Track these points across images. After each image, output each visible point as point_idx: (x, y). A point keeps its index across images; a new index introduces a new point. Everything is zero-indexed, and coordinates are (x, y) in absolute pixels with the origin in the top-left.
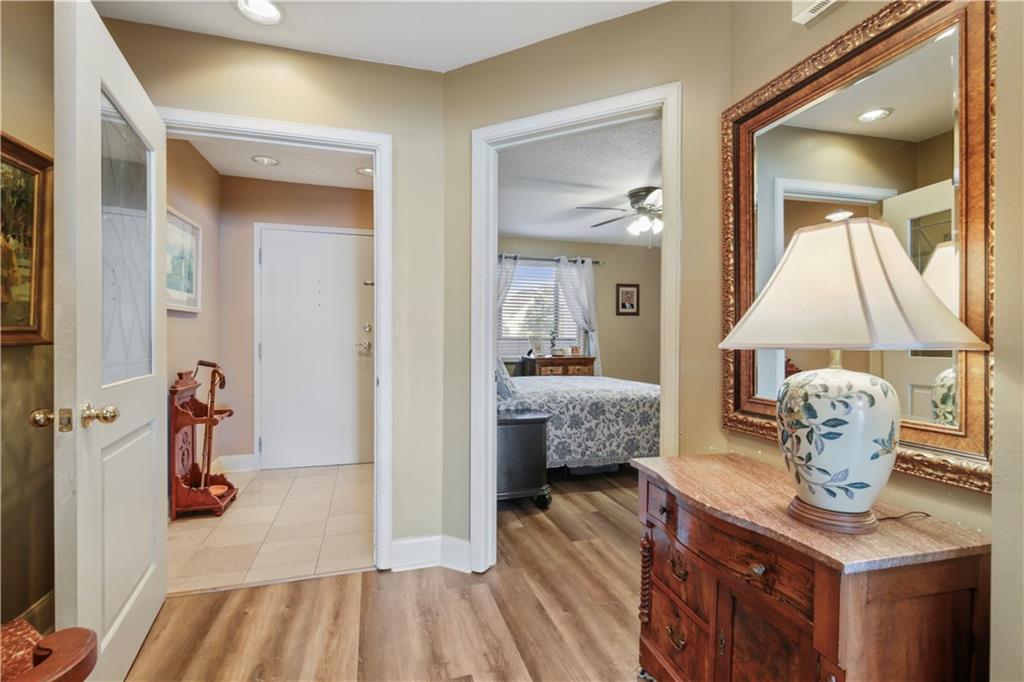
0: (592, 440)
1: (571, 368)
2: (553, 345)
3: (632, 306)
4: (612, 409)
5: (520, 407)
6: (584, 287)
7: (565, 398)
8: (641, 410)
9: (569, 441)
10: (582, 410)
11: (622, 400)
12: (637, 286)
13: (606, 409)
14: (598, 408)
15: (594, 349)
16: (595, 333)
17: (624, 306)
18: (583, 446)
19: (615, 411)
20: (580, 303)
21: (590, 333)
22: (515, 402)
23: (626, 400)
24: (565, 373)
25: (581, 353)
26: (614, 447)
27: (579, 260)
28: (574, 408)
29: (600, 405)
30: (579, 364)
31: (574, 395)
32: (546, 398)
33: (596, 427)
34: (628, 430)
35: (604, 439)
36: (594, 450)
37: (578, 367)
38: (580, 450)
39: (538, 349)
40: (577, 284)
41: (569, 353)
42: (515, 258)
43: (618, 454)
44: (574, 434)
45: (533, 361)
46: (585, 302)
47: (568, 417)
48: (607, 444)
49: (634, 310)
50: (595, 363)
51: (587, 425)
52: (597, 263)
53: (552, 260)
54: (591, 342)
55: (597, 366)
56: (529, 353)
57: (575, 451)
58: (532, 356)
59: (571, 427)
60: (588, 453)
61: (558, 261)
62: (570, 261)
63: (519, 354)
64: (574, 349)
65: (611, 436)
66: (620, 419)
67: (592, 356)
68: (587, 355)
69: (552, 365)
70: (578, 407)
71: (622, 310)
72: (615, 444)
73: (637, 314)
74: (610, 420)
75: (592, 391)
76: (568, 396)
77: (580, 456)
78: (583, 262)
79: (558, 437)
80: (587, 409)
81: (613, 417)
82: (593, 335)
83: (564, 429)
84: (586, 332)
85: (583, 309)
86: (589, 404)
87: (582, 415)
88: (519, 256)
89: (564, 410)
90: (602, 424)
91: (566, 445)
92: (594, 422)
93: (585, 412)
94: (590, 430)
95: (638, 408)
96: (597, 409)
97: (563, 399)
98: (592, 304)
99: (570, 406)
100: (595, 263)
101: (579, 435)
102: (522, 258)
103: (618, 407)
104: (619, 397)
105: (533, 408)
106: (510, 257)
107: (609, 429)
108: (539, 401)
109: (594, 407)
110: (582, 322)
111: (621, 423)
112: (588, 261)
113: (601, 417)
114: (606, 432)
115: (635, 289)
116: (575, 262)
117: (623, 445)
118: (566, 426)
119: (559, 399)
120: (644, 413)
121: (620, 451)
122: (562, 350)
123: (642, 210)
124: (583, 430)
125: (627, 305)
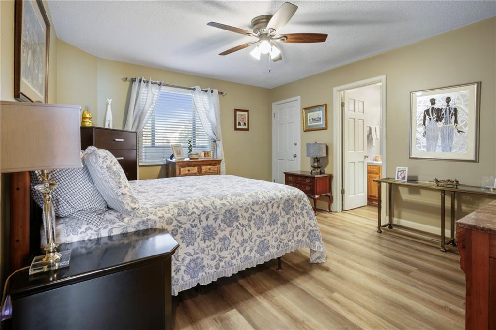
0: (226, 249)
1: (204, 168)
2: (191, 151)
3: (245, 124)
4: (245, 214)
5: (142, 228)
6: (213, 109)
7: (197, 208)
8: (270, 211)
9: (201, 255)
10: (216, 219)
11: (254, 204)
12: (247, 111)
13: (239, 214)
14: (231, 214)
15: (220, 154)
16: (221, 141)
17: (239, 124)
18: (218, 257)
19: (247, 215)
20: (210, 121)
21: (217, 142)
22: (135, 222)
23: (257, 203)
24: (200, 173)
25: (211, 158)
26: (247, 252)
27: (209, 90)
28: (207, 218)
29: (233, 211)
30: (210, 165)
31: (207, 203)
32: (176, 211)
33: (230, 235)
34: (260, 232)
35: (238, 245)
36: (228, 259)
37: (209, 167)
38: (213, 263)
39: (179, 154)
40: (208, 108)
41: (202, 158)
42: (160, 84)
43: (251, 257)
44: (208, 247)
45: (174, 163)
46: (214, 120)
47: (201, 230)
48: (241, 250)
49: (246, 127)
50: (221, 163)
51: (221, 234)
52: (222, 93)
53: (190, 89)
54: (218, 148)
55: (223, 166)
56: (172, 157)
57: (209, 266)
58: (174, 160)
59: (204, 240)
60: (222, 264)
61: (194, 89)
62: (202, 90)
63: (164, 158)
64: (206, 154)
65: (244, 241)
66: (252, 223)
67: (219, 158)
68: (215, 158)
69: (189, 166)
70: (212, 217)
71: (238, 127)
72: (248, 249)
73: (248, 129)
74: (243, 226)
75: (225, 197)
76: (200, 206)
77: (214, 270)
78: (212, 92)
79: (190, 255)
80: (221, 217)
81: (246, 222)
82: (220, 144)
83: (196, 244)
84: (215, 141)
85: (212, 125)
86: (223, 211)
87: (216, 225)
88: (163, 83)
89: (197, 222)
90: (237, 231)
91: (199, 261)
92: (229, 229)
93: (219, 221)
94: (224, 239)
95: (268, 209)
96: (231, 216)
97: (195, 210)
98: (219, 122)
99: (203, 217)
100: (221, 93)
101: (212, 247)
102: (164, 85)
103: (250, 211)
104: (250, 201)
105: (159, 226)
106: (156, 83)
107: (242, 234)
108: (167, 216)
109: (228, 215)
110: (211, 134)
111: (253, 226)
112: (216, 91)
113: (235, 224)
114: (240, 238)
115: (246, 113)
116: (206, 91)
117: (255, 248)
118: (198, 240)
119: (191, 211)
120: (273, 213)
121: (252, 255)
122: (197, 154)
123: (263, 36)
124: (217, 241)
125: (242, 124)
